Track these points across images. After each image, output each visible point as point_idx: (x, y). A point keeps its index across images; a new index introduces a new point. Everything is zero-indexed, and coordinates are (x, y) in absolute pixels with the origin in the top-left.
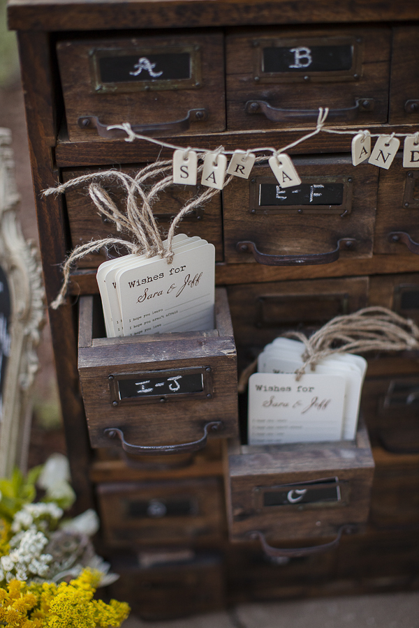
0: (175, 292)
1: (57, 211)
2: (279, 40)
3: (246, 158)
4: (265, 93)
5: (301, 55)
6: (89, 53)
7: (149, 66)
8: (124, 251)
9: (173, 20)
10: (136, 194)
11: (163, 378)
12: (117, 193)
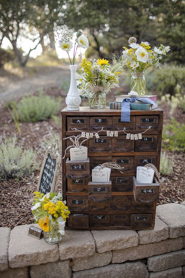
0: (81, 154)
1: (65, 142)
2: (97, 118)
3: (92, 134)
4: (95, 126)
5: (100, 120)
6: (71, 118)
7: (79, 121)
8: (74, 147)
9: (82, 115)
10: (76, 139)
11: (78, 166)
12: (74, 139)
